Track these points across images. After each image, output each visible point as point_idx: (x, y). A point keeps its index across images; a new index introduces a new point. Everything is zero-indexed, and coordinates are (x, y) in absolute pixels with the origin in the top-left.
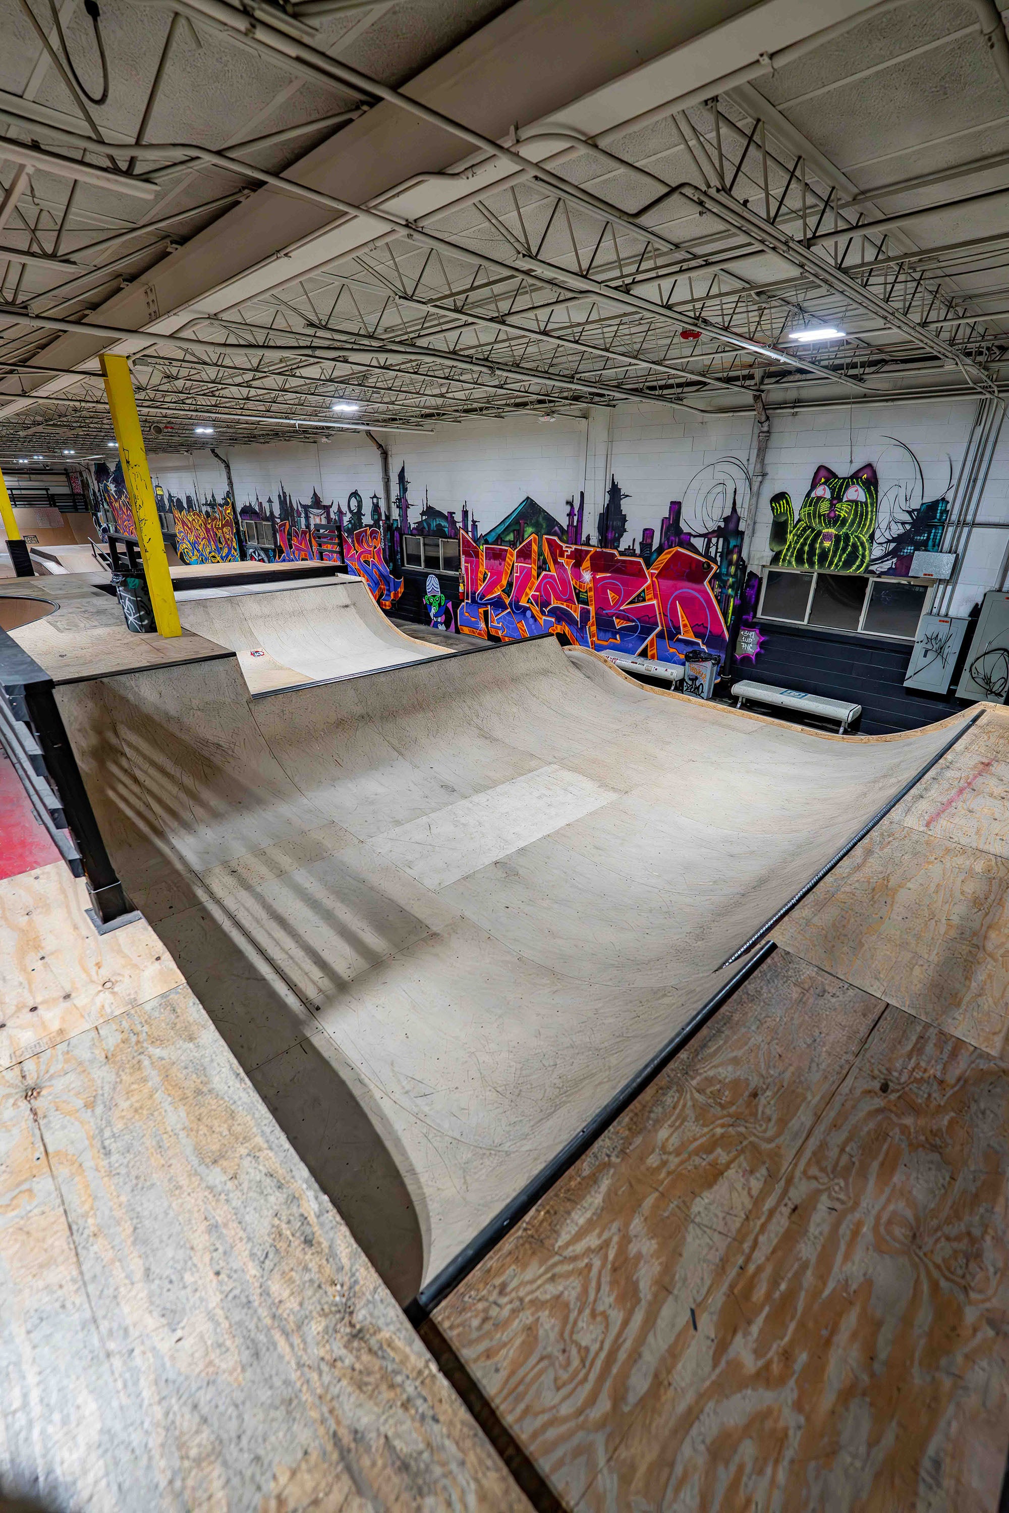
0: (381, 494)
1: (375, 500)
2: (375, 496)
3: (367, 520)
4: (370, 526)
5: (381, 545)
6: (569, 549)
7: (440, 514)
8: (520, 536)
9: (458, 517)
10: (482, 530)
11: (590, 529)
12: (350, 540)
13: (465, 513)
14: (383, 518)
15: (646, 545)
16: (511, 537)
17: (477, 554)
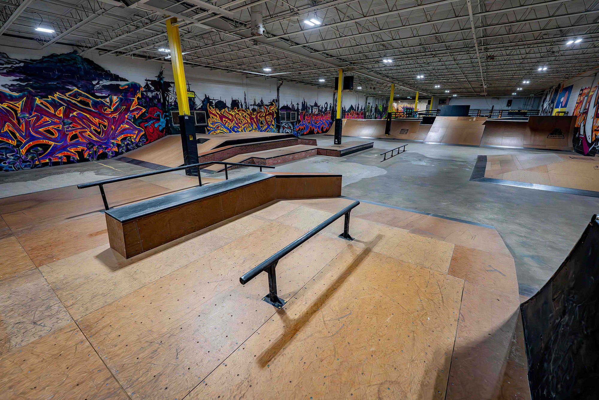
0: (332, 103)
3: (328, 109)
5: (331, 115)
6: (355, 112)
9: (344, 108)
10: (346, 110)
11: (357, 109)
12: (324, 115)
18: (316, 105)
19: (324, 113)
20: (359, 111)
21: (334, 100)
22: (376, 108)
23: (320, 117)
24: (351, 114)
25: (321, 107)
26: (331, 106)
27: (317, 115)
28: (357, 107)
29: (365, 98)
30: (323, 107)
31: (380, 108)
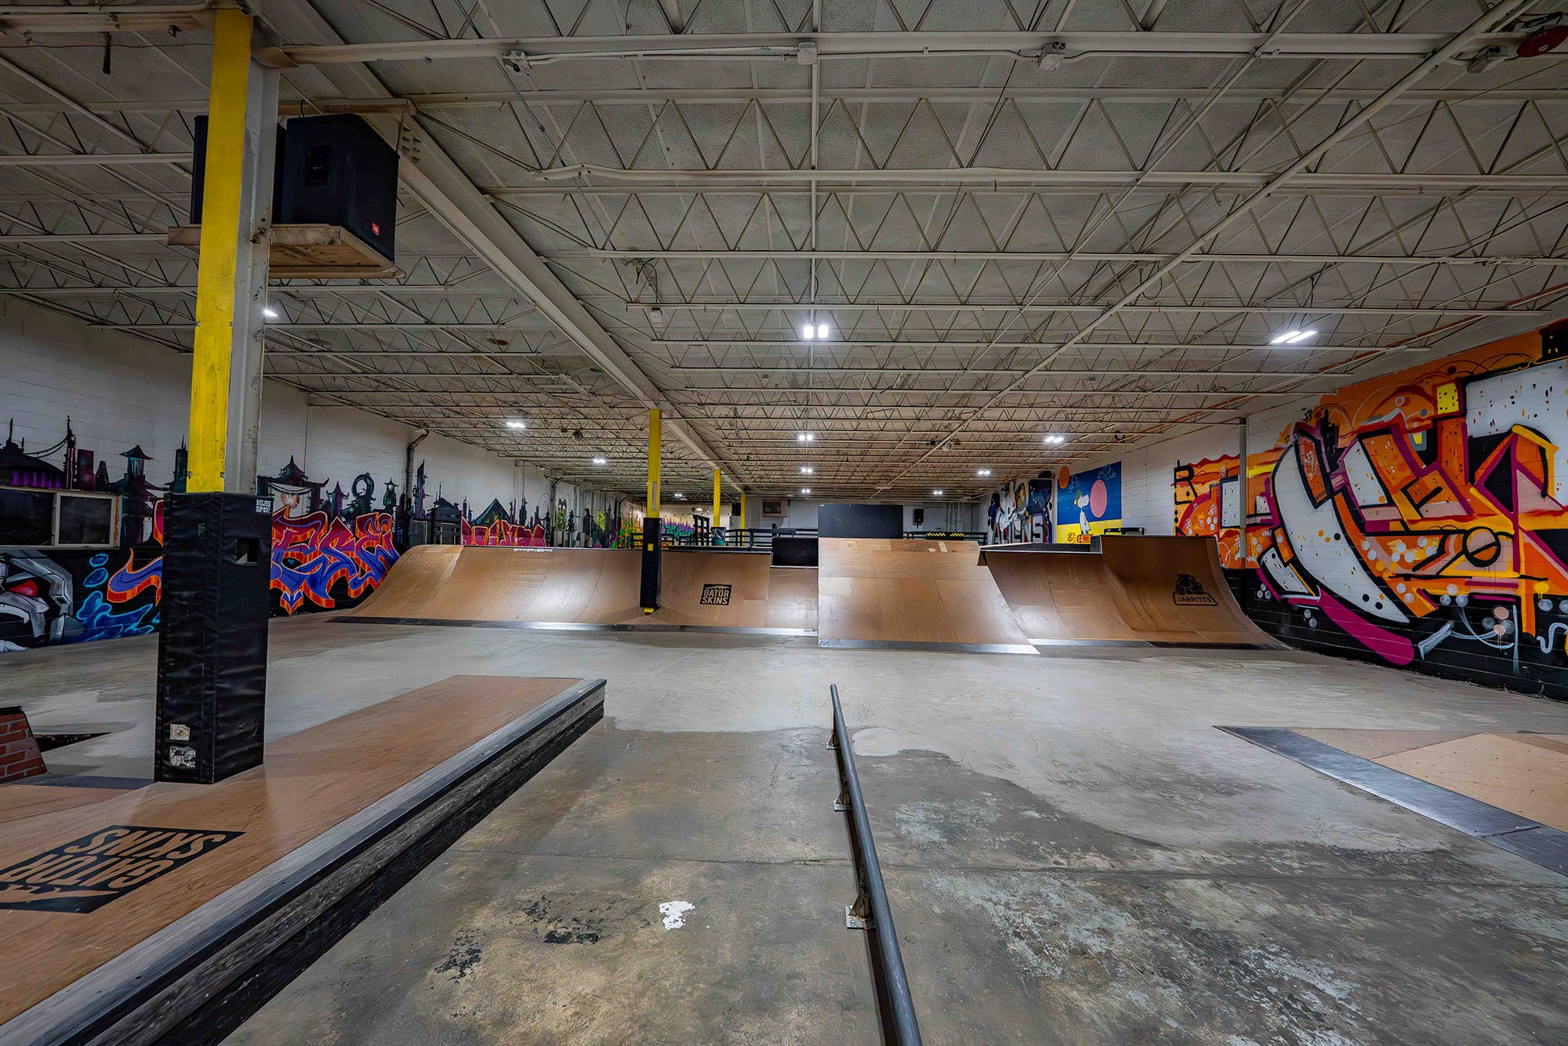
0: (399, 481)
1: (390, 487)
2: (391, 483)
3: (377, 503)
4: (381, 511)
6: (511, 527)
7: (448, 504)
8: (492, 521)
9: (460, 508)
10: (474, 517)
11: (517, 518)
12: (348, 527)
13: (465, 505)
14: (398, 504)
15: (531, 523)
16: (488, 521)
17: (470, 532)
18: (293, 475)
19: (349, 517)
20: (527, 522)
21: (408, 472)
22: (587, 520)
23: (324, 534)
24: (493, 532)
25: (330, 488)
26: (390, 494)
27: (301, 524)
28: (518, 508)
29: (546, 483)
30: (346, 489)
31: (600, 521)
